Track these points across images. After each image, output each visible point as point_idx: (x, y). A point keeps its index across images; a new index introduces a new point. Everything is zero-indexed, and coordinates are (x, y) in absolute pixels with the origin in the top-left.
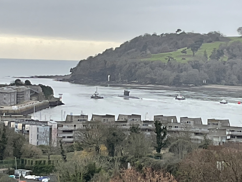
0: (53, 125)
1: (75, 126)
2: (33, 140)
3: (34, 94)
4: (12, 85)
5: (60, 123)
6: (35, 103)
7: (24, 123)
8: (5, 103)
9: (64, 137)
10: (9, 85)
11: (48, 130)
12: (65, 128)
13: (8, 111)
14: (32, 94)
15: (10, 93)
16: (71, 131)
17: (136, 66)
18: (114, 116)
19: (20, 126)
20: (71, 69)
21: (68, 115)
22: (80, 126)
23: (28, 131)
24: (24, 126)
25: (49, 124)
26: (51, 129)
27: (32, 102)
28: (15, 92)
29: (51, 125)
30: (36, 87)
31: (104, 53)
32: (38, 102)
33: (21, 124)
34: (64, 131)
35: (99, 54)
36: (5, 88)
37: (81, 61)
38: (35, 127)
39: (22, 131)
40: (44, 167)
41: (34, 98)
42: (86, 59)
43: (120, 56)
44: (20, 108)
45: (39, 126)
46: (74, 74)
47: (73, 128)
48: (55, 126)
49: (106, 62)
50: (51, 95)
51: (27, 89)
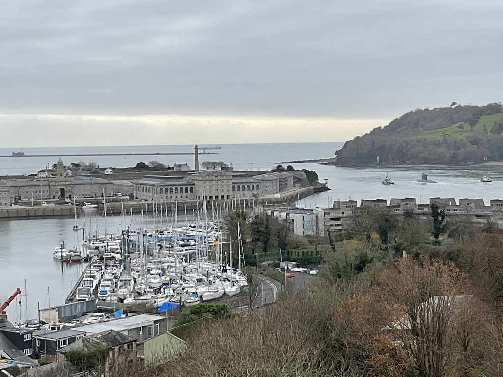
1: (343, 213)
2: (298, 231)
3: (298, 180)
4: (273, 171)
5: (326, 211)
6: (299, 190)
7: (288, 212)
8: (267, 191)
9: (332, 225)
10: (270, 172)
11: (315, 218)
12: (332, 215)
13: (270, 199)
14: (295, 180)
15: (272, 180)
16: (339, 219)
17: (408, 144)
18: (386, 200)
19: (284, 215)
20: (337, 151)
21: (334, 202)
22: (348, 213)
23: (293, 220)
24: (288, 215)
25: (315, 212)
26: (317, 217)
27: (296, 188)
28: (276, 179)
29: (317, 212)
30: (299, 173)
31: (371, 132)
32: (302, 189)
33: (285, 213)
34: (331, 219)
35: (367, 134)
36: (266, 175)
37: (347, 143)
38: (300, 216)
39: (286, 220)
40: (312, 259)
41: (298, 185)
42: (352, 140)
43: (389, 135)
44: (283, 195)
45: (304, 215)
46: (339, 157)
47: (341, 215)
48: (321, 214)
49: (374, 142)
50: (316, 181)
51: (290, 175)
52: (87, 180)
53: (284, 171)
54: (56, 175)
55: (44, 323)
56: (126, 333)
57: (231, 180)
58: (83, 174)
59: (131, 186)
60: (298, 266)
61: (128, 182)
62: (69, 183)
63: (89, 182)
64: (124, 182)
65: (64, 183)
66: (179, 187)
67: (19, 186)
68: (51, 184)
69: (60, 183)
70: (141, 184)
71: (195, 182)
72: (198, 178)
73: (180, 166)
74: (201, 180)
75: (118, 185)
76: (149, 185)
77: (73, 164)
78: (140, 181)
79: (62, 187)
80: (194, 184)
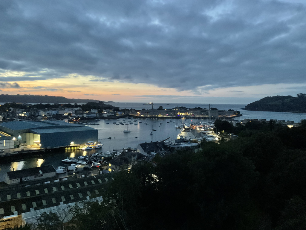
4: (228, 111)
22: (248, 122)
23: (233, 123)
30: (235, 111)
33: (231, 121)
41: (235, 114)
46: (246, 108)
50: (240, 114)
53: (231, 111)
55: (172, 143)
56: (191, 147)
57: (218, 112)
60: (234, 134)
64: (192, 112)
68: (175, 111)
73: (205, 109)
78: (196, 112)
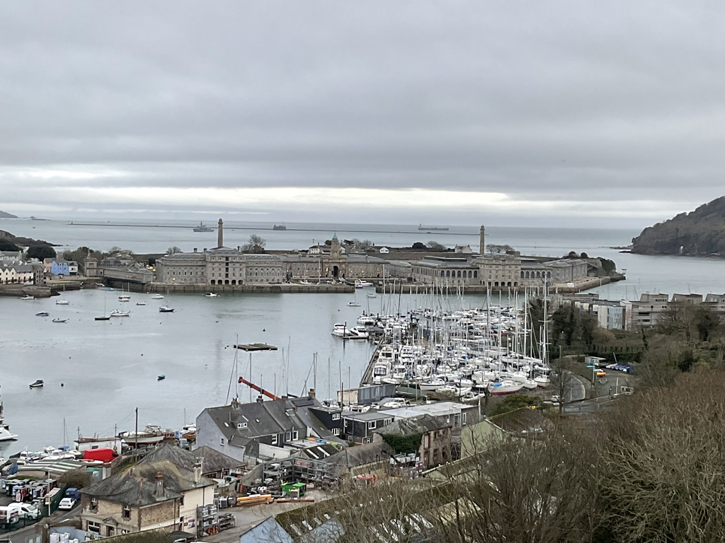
0: (627, 306)
1: (652, 307)
2: (602, 322)
3: (592, 270)
4: (565, 258)
5: (634, 304)
6: (593, 280)
7: (591, 303)
8: (558, 280)
9: (639, 320)
10: (562, 258)
11: (621, 312)
12: (641, 309)
13: (562, 288)
14: (589, 269)
15: (565, 268)
16: (647, 314)
17: (717, 234)
18: (701, 296)
19: (586, 306)
20: (634, 239)
21: (643, 294)
23: (597, 313)
24: (591, 306)
25: (621, 304)
26: (624, 310)
27: (589, 278)
28: (569, 267)
29: (624, 305)
30: (594, 261)
31: (674, 219)
32: (597, 279)
33: (588, 304)
34: (641, 314)
35: (668, 221)
36: (558, 262)
37: (646, 229)
38: (604, 307)
39: (589, 311)
40: (621, 355)
41: (592, 274)
42: (652, 226)
43: (696, 223)
44: (577, 285)
45: (609, 307)
46: (636, 245)
47: (649, 310)
48: (629, 307)
49: (677, 230)
50: (613, 271)
51: (583, 263)
52: (362, 258)
53: (577, 258)
54: (329, 251)
55: (343, 405)
57: (520, 265)
58: (357, 252)
59: (410, 267)
61: (406, 263)
62: (344, 261)
63: (365, 260)
64: (401, 262)
65: (338, 261)
66: (462, 271)
67: (291, 262)
68: (324, 261)
69: (334, 261)
70: (420, 265)
71: (480, 266)
72: (483, 262)
73: (461, 248)
74: (487, 265)
75: (395, 266)
76: (430, 267)
77: (346, 241)
78: (420, 263)
79: (335, 265)
80: (478, 268)
